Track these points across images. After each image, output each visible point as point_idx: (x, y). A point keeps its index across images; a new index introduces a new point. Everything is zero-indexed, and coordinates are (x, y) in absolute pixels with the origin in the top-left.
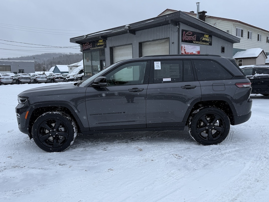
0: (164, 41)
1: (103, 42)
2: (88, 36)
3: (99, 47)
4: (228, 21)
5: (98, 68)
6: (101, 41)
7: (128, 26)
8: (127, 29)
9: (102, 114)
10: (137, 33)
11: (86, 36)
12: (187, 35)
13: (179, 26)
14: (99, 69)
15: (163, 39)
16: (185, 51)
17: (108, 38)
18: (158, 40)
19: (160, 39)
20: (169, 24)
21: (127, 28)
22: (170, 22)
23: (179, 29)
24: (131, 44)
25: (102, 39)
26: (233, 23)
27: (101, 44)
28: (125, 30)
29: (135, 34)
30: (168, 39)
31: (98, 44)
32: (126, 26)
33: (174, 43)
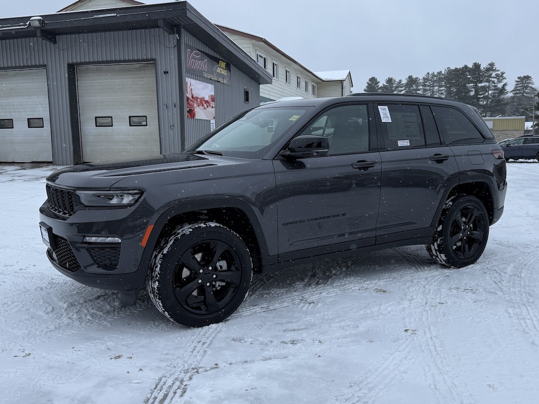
0: (137, 65)
4: (243, 38)
7: (39, 20)
8: (35, 28)
9: (304, 221)
10: (61, 39)
12: (193, 58)
13: (179, 36)
15: (138, 61)
16: (192, 94)
18: (116, 62)
19: (125, 61)
20: (158, 27)
21: (37, 24)
22: (160, 23)
23: (179, 42)
24: (44, 66)
26: (253, 41)
28: (26, 30)
29: (55, 42)
30: (151, 62)
32: (32, 19)
33: (167, 72)
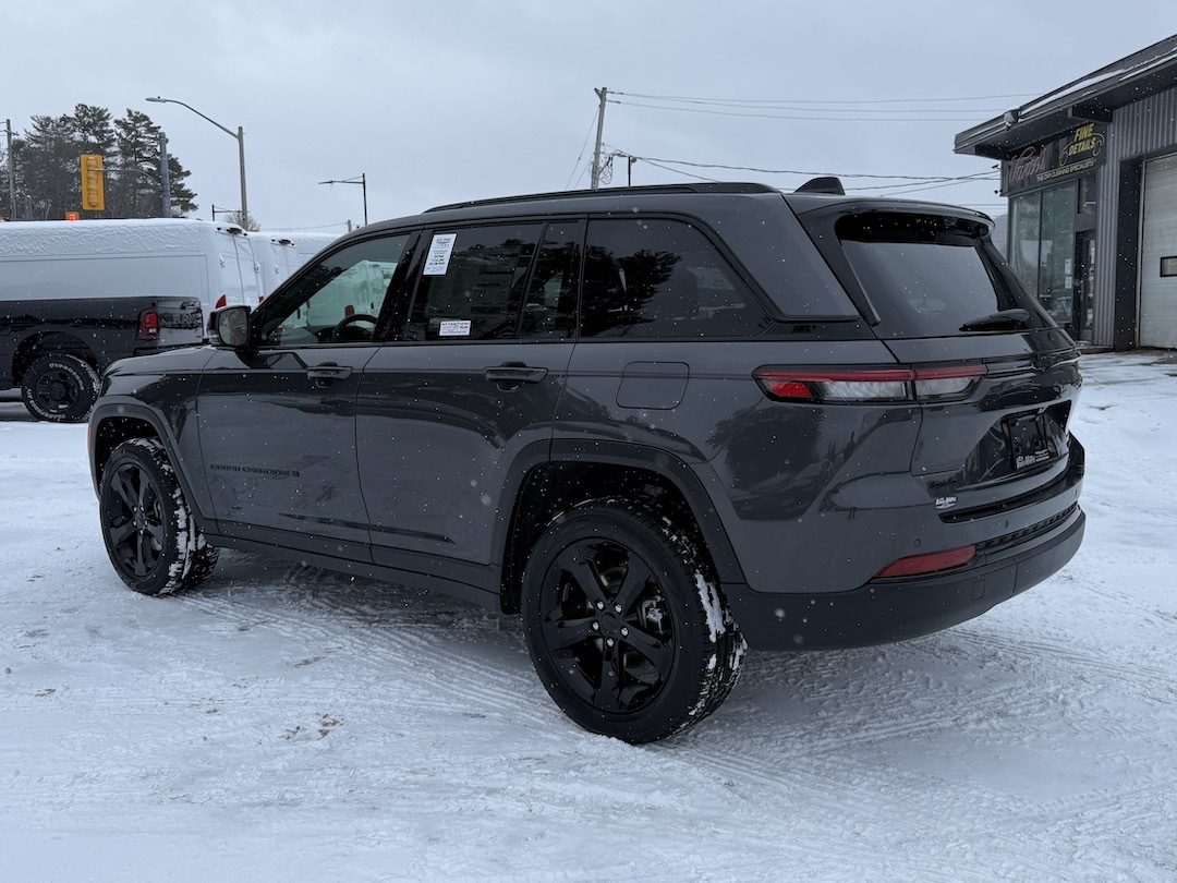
1: (1091, 138)
2: (1023, 113)
3: (1075, 167)
5: (1062, 277)
6: (1085, 132)
11: (1015, 113)
14: (1067, 278)
17: (1119, 114)
25: (1089, 123)
27: (1084, 147)
31: (1073, 150)
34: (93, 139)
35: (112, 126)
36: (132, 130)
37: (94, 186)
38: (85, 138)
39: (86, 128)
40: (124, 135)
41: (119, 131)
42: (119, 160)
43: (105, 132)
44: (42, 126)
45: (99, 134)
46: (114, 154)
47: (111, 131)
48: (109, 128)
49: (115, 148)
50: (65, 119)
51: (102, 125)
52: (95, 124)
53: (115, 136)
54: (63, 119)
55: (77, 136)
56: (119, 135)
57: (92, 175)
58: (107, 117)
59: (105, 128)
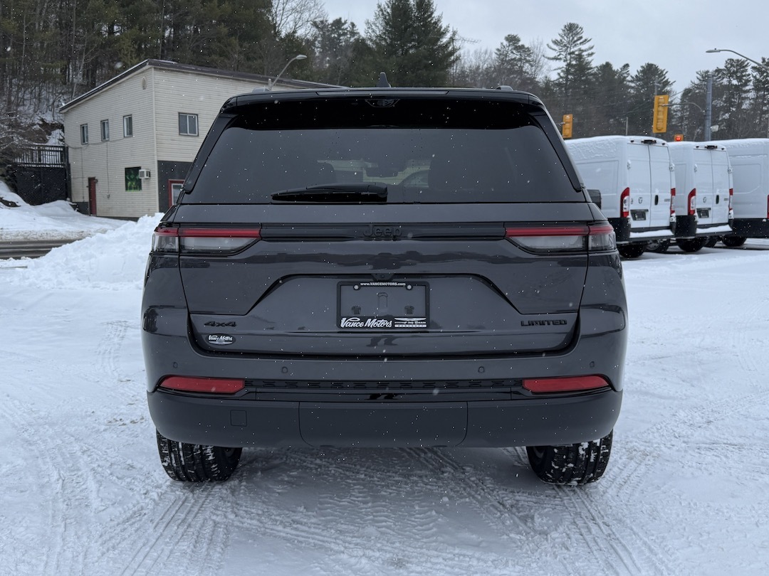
34: (735, 82)
35: (749, 71)
36: (764, 72)
37: (661, 117)
38: (730, 82)
39: (731, 74)
40: (758, 77)
41: (754, 74)
42: (752, 95)
43: (745, 76)
44: (703, 77)
45: (739, 79)
46: (748, 91)
47: (749, 75)
48: (747, 73)
49: (750, 86)
50: (718, 71)
51: (743, 72)
52: (737, 72)
53: (752, 78)
54: (716, 71)
55: (725, 81)
56: (755, 77)
57: (661, 109)
58: (746, 66)
59: (744, 74)
